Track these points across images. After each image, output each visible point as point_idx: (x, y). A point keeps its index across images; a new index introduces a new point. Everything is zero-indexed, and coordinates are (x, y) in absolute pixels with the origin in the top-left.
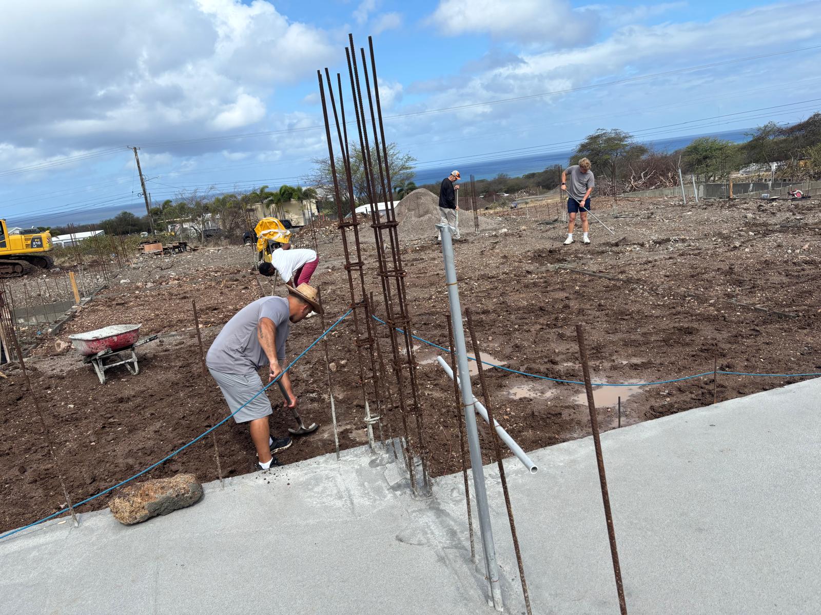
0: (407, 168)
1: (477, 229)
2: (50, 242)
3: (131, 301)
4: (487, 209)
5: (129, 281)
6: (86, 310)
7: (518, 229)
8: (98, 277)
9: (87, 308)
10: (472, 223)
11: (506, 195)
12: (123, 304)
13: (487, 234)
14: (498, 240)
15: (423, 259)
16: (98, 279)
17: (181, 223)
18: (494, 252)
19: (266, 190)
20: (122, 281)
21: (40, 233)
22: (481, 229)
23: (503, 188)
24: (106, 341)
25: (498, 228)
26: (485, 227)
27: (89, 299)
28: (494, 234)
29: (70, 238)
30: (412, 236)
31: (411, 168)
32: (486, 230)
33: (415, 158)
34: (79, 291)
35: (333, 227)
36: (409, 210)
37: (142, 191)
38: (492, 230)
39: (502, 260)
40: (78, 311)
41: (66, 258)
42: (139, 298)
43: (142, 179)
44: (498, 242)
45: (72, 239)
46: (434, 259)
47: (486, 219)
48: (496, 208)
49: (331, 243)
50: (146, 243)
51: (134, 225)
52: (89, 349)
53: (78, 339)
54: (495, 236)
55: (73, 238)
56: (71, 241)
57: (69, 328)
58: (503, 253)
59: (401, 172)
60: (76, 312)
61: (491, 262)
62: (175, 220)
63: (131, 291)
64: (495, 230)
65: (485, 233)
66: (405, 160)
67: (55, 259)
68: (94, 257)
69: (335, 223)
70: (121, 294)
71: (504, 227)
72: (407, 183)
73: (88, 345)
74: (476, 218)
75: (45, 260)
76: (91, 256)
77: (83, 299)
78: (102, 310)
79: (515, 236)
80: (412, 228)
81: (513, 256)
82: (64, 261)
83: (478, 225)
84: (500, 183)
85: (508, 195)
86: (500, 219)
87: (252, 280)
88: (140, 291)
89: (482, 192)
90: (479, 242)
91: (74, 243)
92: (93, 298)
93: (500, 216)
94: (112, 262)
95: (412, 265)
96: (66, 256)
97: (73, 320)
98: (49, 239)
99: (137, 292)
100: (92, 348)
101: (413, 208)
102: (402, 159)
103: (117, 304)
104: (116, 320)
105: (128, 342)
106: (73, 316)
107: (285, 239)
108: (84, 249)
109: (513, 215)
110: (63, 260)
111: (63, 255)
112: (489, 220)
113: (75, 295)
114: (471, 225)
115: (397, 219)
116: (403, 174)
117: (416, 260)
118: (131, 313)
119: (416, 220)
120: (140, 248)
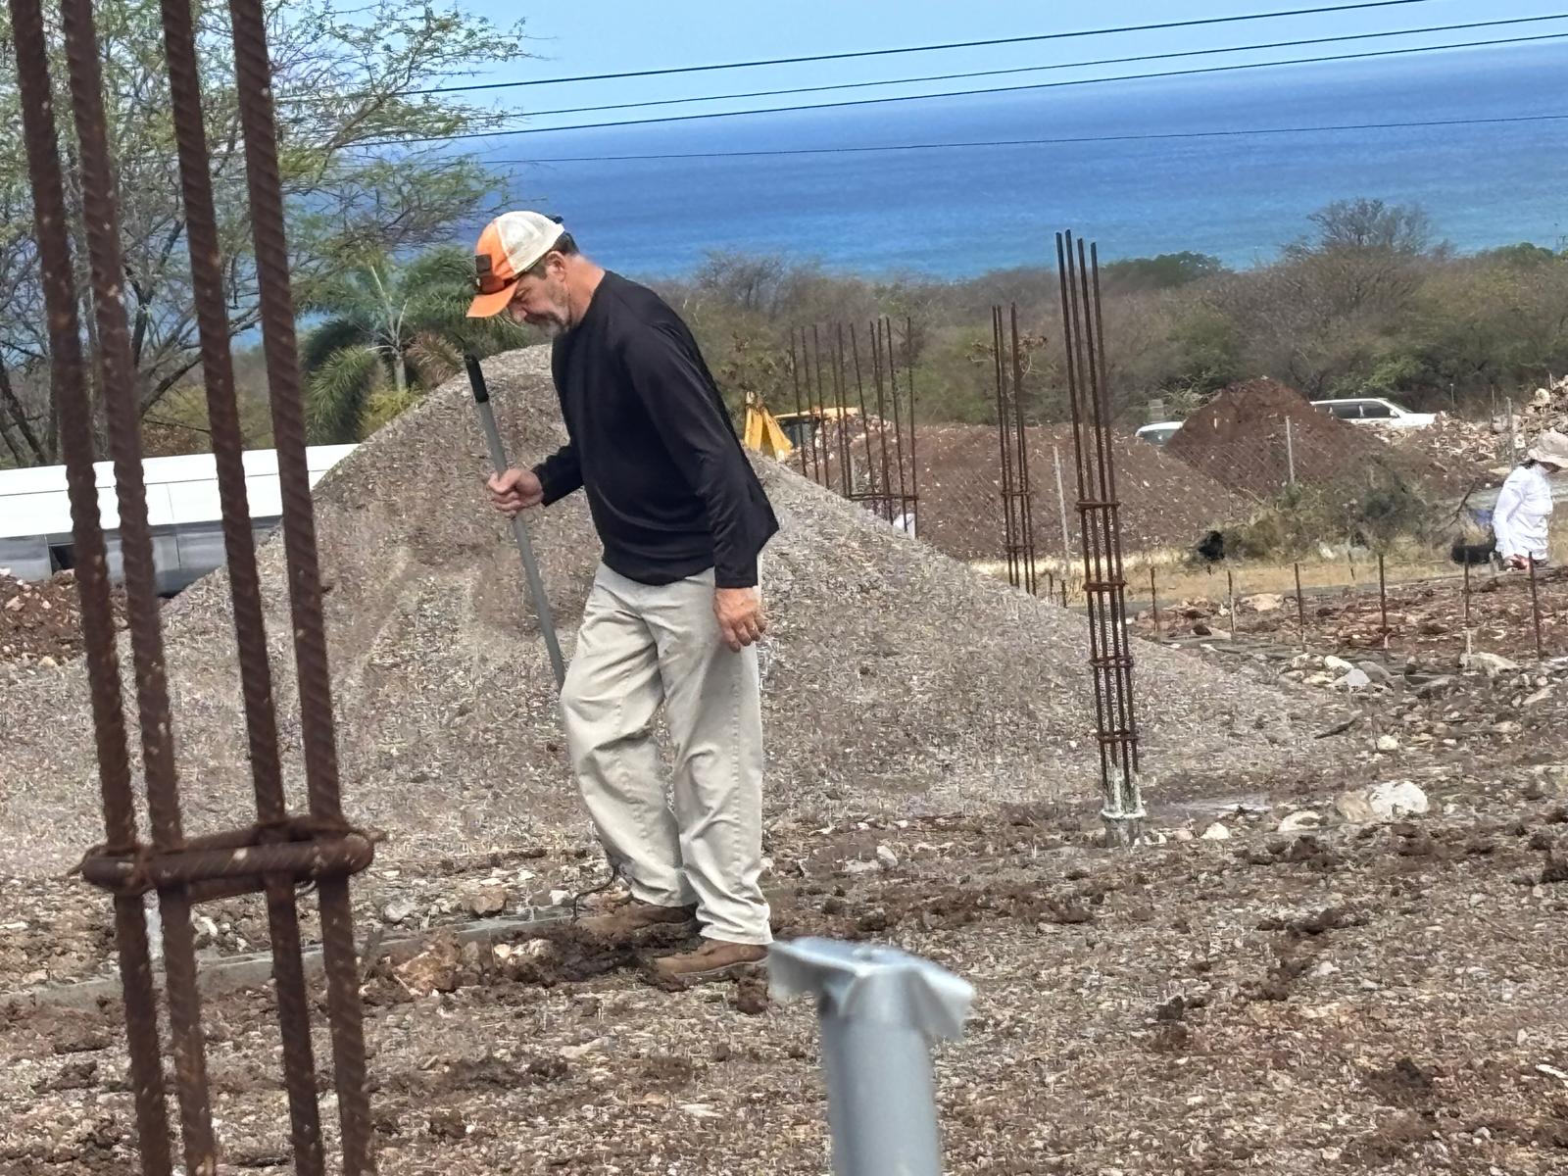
0: (410, 122)
1: (1117, 777)
4: (1213, 550)
7: (1532, 795)
10: (1069, 709)
11: (1405, 421)
13: (1218, 832)
14: (1336, 900)
15: (561, 1070)
18: (1296, 1021)
22: (1156, 770)
23: (1382, 346)
25: (1330, 769)
26: (1202, 757)
28: (1290, 827)
30: (449, 822)
31: (452, 125)
32: (1212, 788)
33: (502, 30)
36: (428, 551)
38: (1269, 785)
39: (1375, 1117)
44: (1331, 920)
46: (673, 1074)
47: (1208, 674)
48: (1302, 542)
54: (1309, 854)
58: (1385, 1034)
59: (356, 156)
61: (1260, 1124)
64: (1305, 789)
65: (1202, 822)
66: (401, 44)
71: (1395, 766)
72: (404, 259)
74: (1114, 664)
79: (1512, 862)
80: (456, 741)
81: (1490, 1075)
83: (1130, 736)
84: (1349, 300)
85: (1425, 420)
86: (1357, 678)
89: (1171, 383)
90: (1141, 917)
93: (1347, 647)
95: (448, 1130)
101: (470, 535)
102: (370, 37)
109: (1485, 640)
112: (1243, 688)
114: (1059, 733)
115: (354, 807)
116: (377, 176)
117: (488, 1076)
119: (500, 656)
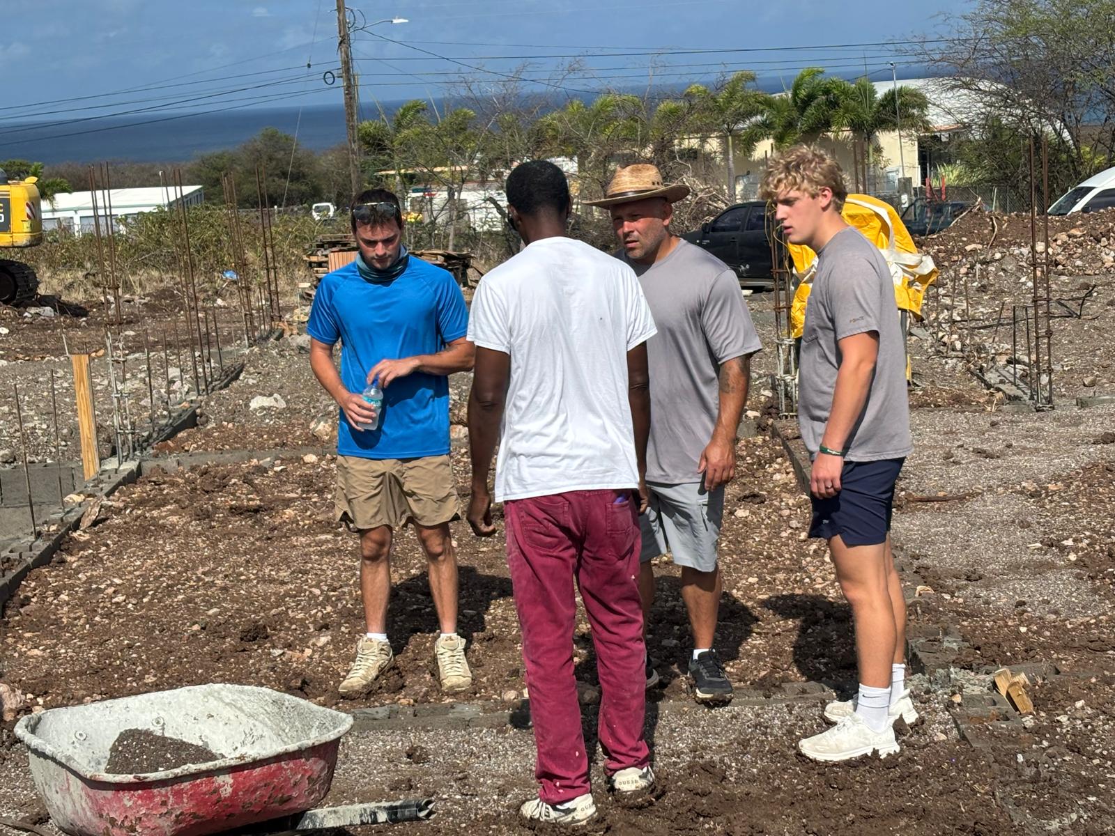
2: (35, 217)
3: (287, 503)
5: (282, 404)
6: (117, 520)
8: (173, 372)
9: (118, 512)
12: (257, 510)
16: (172, 382)
17: (455, 184)
19: (750, 89)
20: (257, 403)
21: (7, 184)
24: (178, 794)
27: (130, 466)
29: (91, 205)
34: (99, 429)
35: (1065, 246)
37: (340, 65)
40: (86, 523)
41: (80, 274)
42: (320, 492)
43: (343, 25)
45: (95, 208)
49: (1071, 315)
50: (333, 244)
51: (297, 177)
52: (95, 820)
53: (54, 759)
55: (100, 203)
56: (91, 213)
57: (43, 598)
60: (76, 526)
62: (438, 169)
63: (286, 453)
67: (44, 274)
68: (166, 277)
69: (1073, 232)
70: (251, 458)
73: (95, 802)
75: (12, 275)
76: (155, 273)
77: (112, 464)
78: (171, 532)
82: (71, 285)
87: (771, 461)
88: (322, 457)
91: (102, 221)
92: (147, 466)
94: (219, 302)
96: (81, 265)
97: (63, 562)
98: (34, 206)
99: (311, 458)
100: (113, 821)
103: (235, 511)
104: (225, 589)
105: (284, 801)
106: (61, 545)
107: (911, 291)
108: (136, 248)
110: (69, 277)
111: (71, 262)
113: (84, 447)
118: (286, 560)
120: (314, 259)
